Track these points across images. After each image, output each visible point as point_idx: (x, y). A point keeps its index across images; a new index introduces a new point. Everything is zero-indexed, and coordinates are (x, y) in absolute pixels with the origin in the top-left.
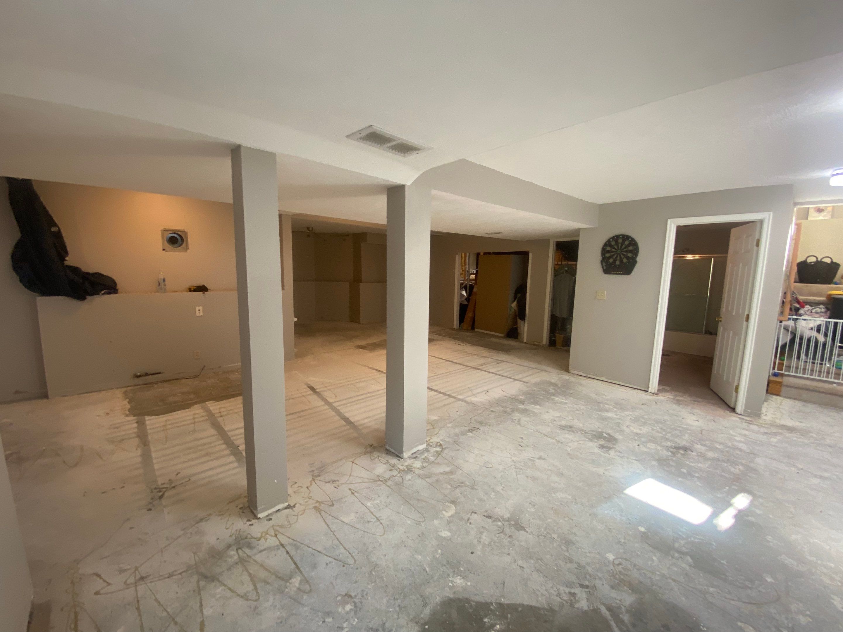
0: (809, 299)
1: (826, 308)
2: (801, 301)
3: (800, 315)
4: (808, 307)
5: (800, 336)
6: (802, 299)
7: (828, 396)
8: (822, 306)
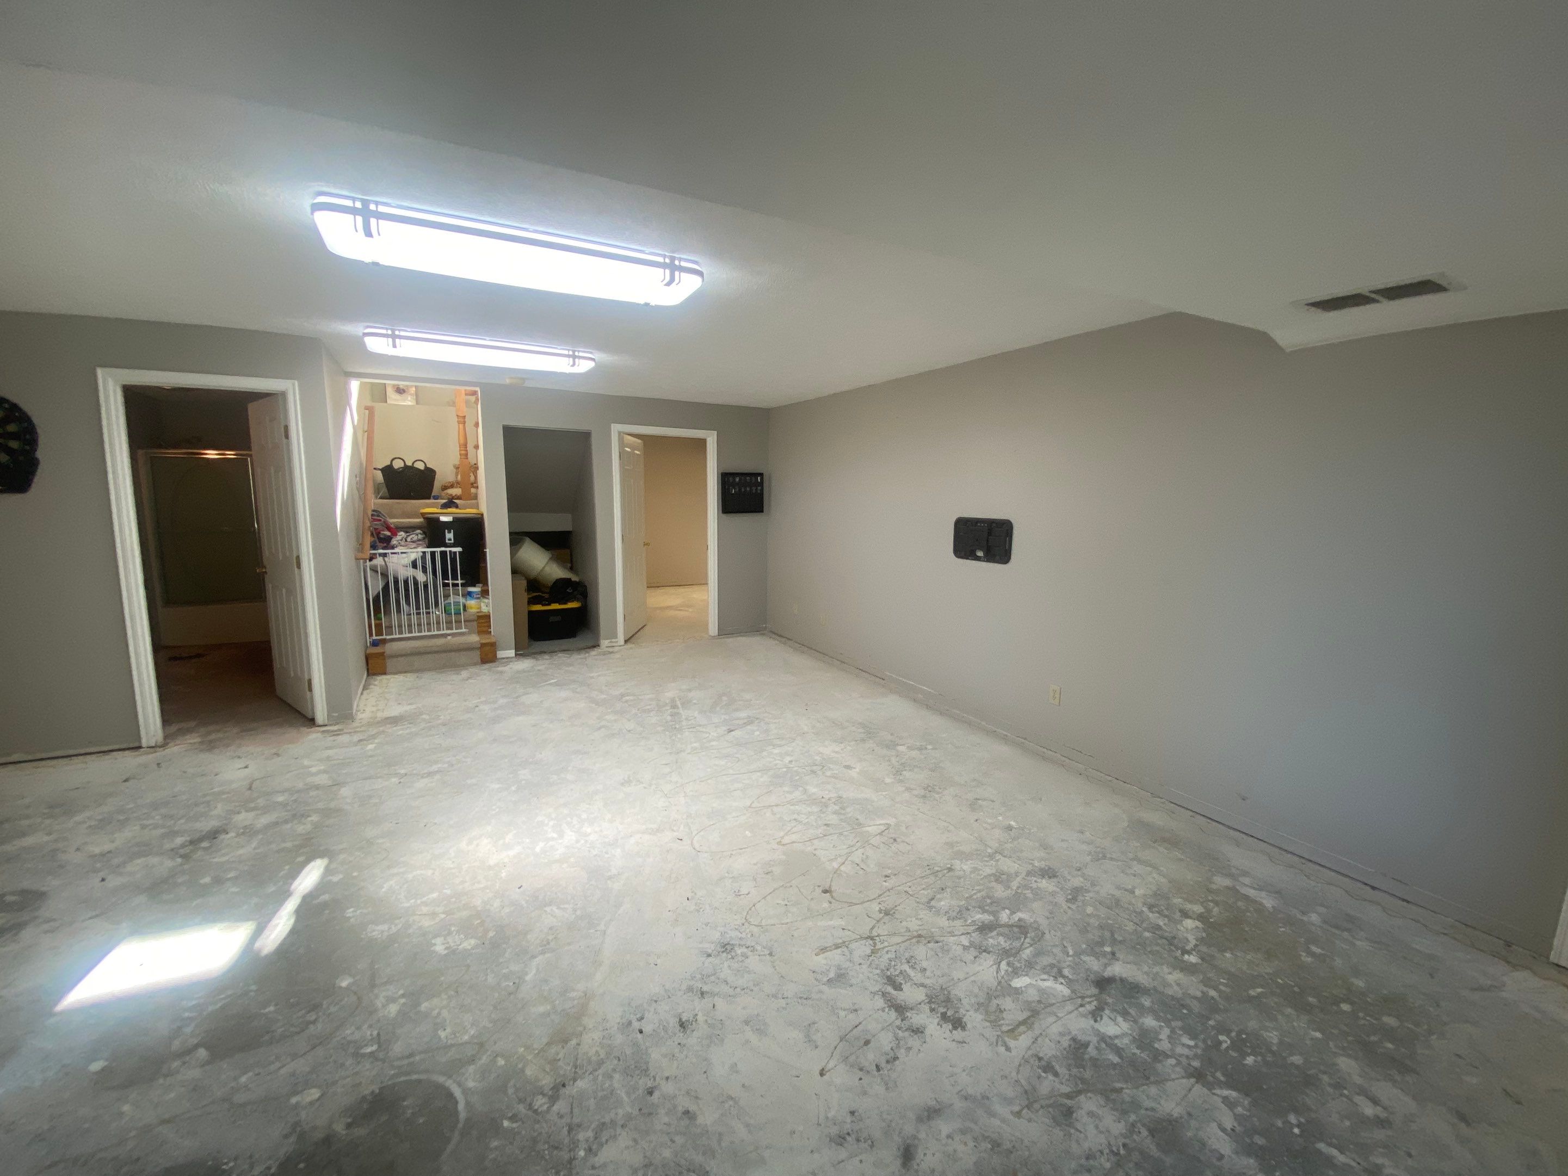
0: (403, 522)
1: (424, 533)
2: (392, 526)
3: (393, 548)
4: (402, 534)
5: (394, 577)
6: (394, 523)
7: (444, 655)
8: (419, 531)
